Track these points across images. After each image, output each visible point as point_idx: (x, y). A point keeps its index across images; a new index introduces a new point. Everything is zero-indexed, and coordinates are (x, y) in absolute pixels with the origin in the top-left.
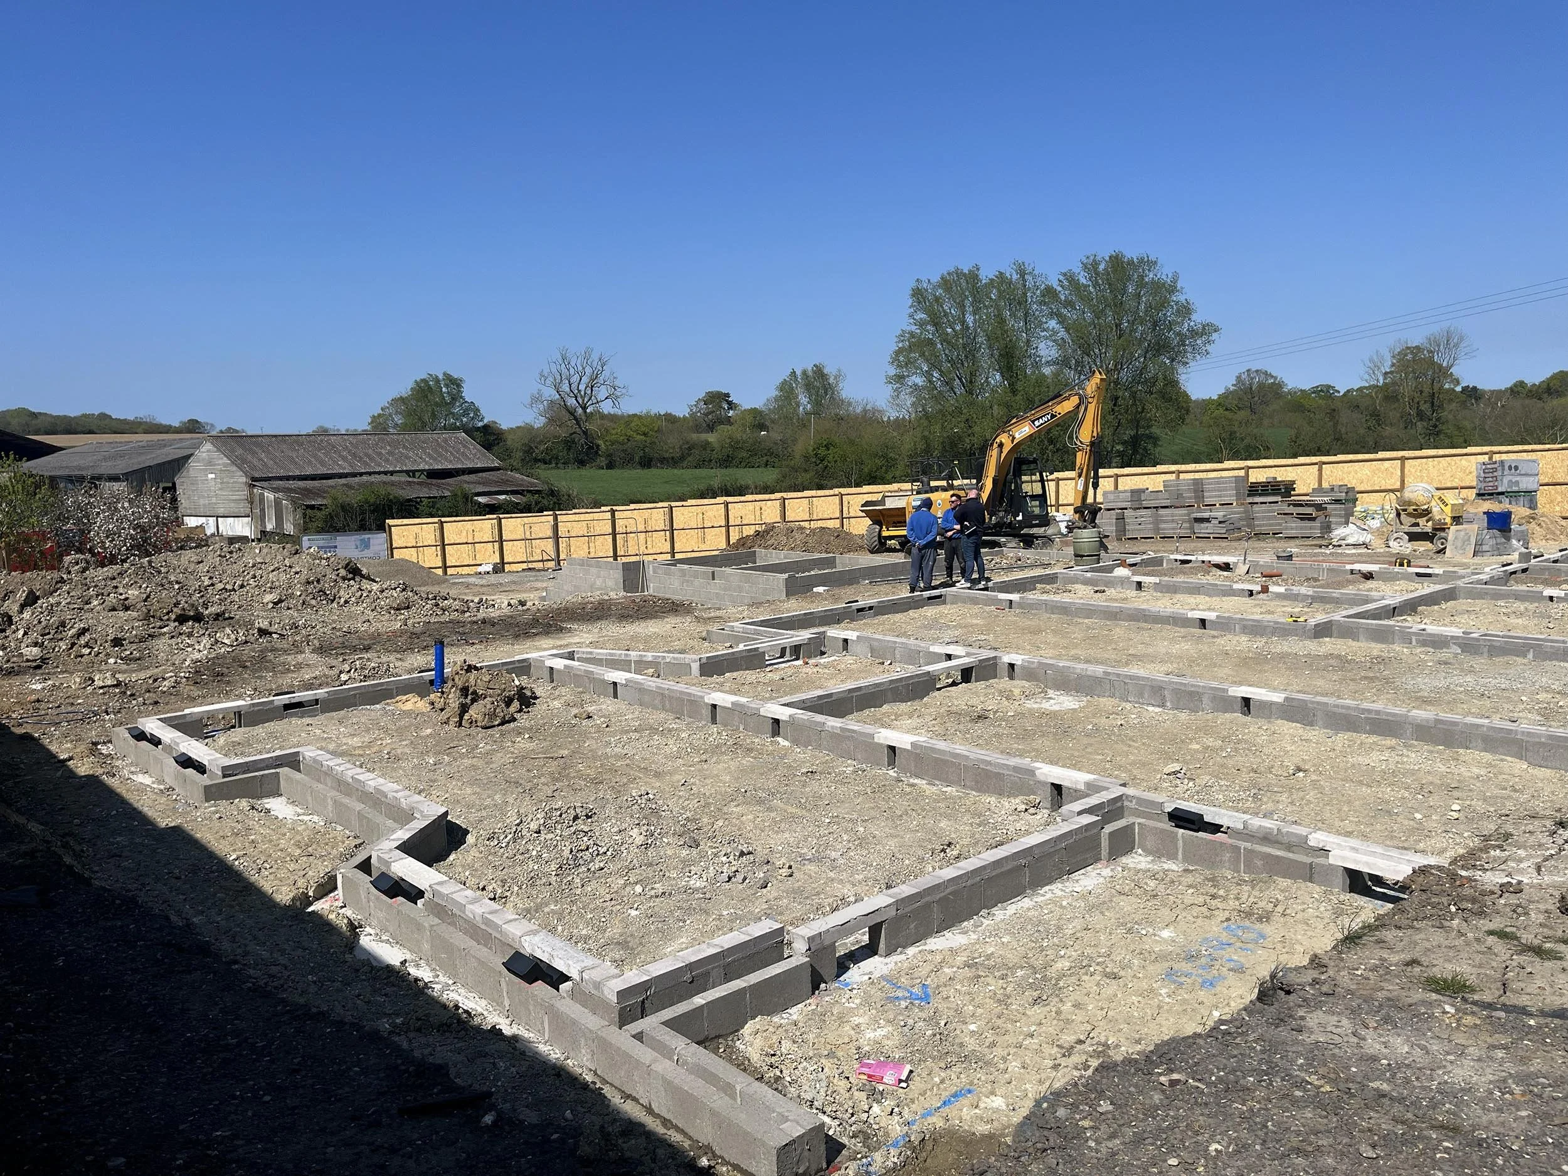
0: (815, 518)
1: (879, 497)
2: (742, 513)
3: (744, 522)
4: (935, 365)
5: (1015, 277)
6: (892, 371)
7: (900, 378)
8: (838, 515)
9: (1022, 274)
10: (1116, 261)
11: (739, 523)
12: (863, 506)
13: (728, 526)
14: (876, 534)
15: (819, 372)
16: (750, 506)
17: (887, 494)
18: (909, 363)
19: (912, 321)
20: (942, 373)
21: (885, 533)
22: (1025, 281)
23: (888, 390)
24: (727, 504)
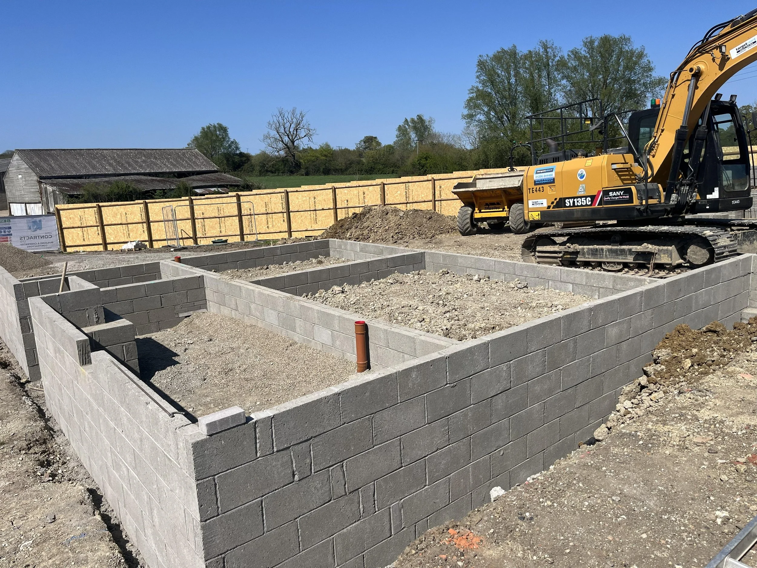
0: (411, 201)
1: (471, 180)
2: (348, 197)
3: (349, 205)
4: (492, 107)
5: (542, 50)
6: (466, 112)
7: (471, 117)
8: (431, 198)
9: (545, 47)
10: (606, 41)
11: (346, 206)
12: (455, 187)
13: (336, 209)
14: (469, 216)
15: (420, 118)
16: (355, 191)
17: (478, 177)
18: (477, 106)
19: (478, 80)
20: (496, 113)
21: (477, 215)
22: (547, 52)
23: (463, 123)
24: (334, 190)
